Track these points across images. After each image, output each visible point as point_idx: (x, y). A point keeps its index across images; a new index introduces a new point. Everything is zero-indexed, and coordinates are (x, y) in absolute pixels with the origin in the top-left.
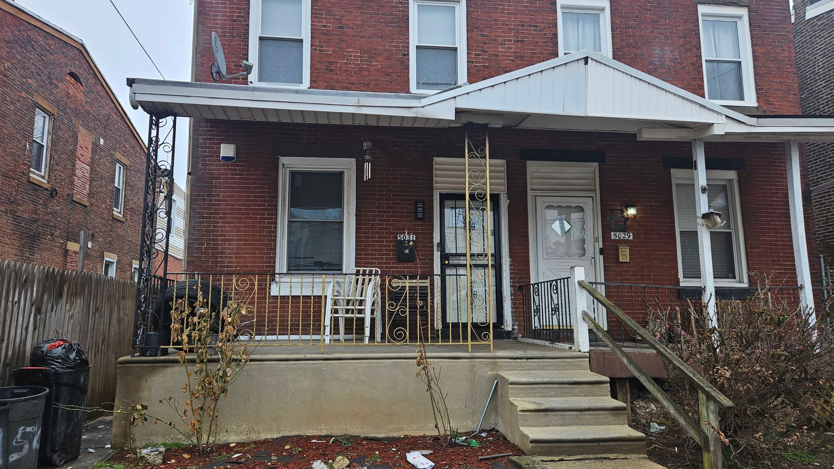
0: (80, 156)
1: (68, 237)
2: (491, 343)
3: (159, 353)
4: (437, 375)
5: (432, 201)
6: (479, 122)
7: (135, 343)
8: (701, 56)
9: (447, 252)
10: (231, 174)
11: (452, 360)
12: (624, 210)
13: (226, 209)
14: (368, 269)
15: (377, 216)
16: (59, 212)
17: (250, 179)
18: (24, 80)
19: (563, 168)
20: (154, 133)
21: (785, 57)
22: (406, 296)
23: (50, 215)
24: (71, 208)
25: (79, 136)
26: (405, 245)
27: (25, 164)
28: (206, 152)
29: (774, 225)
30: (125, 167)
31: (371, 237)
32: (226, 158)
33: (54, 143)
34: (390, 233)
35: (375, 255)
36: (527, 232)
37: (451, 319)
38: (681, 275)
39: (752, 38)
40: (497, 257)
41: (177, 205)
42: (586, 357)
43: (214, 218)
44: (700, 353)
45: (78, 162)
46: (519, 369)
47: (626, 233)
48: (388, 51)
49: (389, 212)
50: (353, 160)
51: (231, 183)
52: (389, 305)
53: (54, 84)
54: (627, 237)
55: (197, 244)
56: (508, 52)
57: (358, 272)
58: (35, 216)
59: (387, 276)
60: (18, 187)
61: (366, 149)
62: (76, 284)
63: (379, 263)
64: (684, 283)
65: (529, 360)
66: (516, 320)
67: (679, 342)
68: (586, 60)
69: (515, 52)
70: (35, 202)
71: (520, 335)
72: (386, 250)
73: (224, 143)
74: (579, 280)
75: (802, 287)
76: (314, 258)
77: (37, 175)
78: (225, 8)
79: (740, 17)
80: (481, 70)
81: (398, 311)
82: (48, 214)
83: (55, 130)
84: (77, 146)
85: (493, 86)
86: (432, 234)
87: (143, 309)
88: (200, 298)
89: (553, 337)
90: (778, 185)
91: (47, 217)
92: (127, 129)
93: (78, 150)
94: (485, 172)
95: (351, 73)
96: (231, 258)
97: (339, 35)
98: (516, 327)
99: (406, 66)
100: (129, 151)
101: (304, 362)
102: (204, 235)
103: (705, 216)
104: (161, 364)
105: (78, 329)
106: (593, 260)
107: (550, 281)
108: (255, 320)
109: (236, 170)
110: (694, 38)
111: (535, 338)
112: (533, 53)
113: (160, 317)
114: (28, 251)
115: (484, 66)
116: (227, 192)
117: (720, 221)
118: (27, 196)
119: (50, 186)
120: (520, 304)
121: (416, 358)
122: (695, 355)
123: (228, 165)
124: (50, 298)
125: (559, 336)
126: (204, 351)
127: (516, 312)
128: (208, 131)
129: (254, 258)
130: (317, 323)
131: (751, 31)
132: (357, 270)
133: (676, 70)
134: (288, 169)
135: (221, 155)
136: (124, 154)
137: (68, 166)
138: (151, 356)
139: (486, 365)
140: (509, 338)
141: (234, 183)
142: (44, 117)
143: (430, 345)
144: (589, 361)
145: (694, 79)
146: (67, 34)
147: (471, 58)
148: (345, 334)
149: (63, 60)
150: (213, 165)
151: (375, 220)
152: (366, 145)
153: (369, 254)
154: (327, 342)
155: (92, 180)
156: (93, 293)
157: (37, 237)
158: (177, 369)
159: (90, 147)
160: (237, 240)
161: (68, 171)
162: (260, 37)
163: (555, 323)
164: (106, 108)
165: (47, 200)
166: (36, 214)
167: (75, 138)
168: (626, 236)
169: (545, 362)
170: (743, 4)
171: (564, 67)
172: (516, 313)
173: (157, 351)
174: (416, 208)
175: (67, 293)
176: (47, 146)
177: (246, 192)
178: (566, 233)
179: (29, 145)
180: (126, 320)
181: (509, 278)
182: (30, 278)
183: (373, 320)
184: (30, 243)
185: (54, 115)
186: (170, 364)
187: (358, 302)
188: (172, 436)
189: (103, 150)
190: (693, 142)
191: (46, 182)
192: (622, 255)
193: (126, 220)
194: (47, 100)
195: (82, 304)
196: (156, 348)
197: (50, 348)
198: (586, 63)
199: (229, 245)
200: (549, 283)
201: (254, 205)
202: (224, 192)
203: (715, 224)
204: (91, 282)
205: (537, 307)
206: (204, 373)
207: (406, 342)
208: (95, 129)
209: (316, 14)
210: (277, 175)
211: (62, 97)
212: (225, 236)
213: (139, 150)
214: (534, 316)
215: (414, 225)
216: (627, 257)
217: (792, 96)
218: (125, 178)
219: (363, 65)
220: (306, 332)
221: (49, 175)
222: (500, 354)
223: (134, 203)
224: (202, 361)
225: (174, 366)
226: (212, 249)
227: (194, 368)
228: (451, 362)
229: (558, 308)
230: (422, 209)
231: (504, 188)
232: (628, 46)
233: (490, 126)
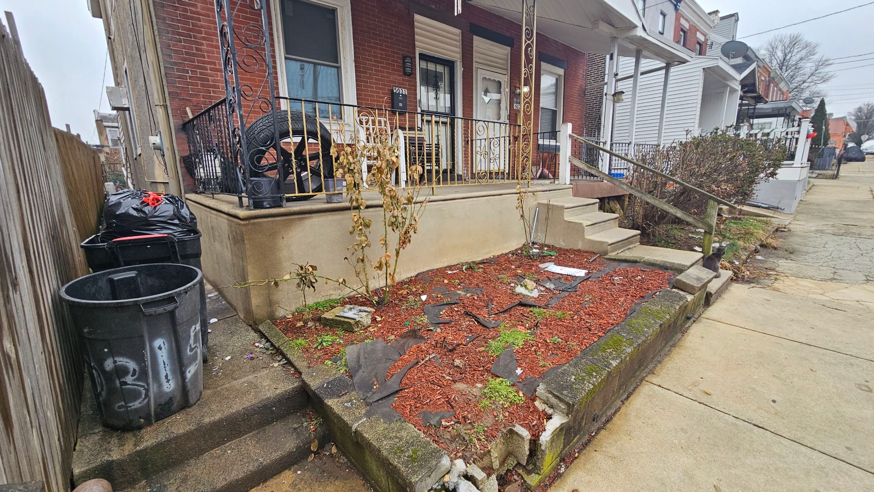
5: (415, 58)
15: (373, 65)
19: (492, 47)
26: (400, 98)
34: (385, 85)
35: (374, 105)
36: (472, 97)
42: (571, 188)
43: (195, 37)
46: (546, 198)
49: (383, 63)
55: (178, 70)
66: (465, 165)
71: (467, 178)
72: (382, 102)
74: (570, 133)
86: (416, 90)
98: (465, 170)
102: (185, 59)
103: (615, 94)
104: (297, 217)
127: (466, 160)
138: (273, 207)
151: (372, 70)
169: (556, 192)
174: (404, 63)
188: (322, 293)
212: (214, 64)
215: (405, 80)
222: (537, 188)
226: (200, 79)
230: (410, 64)
231: (460, 56)
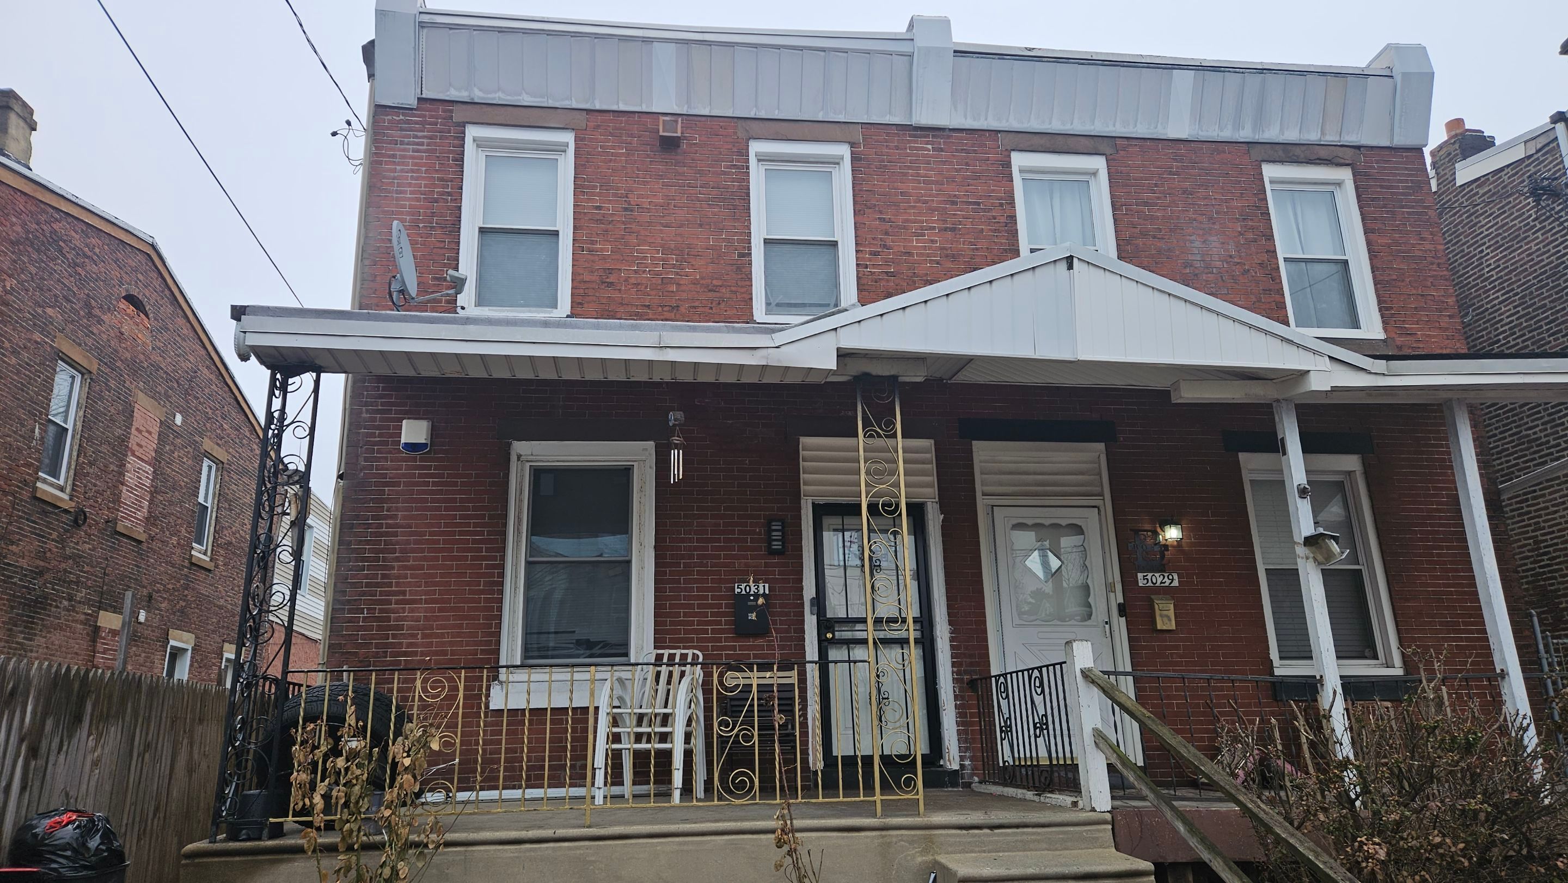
0: (135, 448)
1: (100, 602)
2: (921, 796)
3: (265, 832)
4: (816, 866)
5: (799, 518)
6: (880, 373)
7: (218, 813)
8: (1275, 251)
9: (829, 615)
10: (420, 476)
11: (845, 834)
12: (1159, 530)
13: (408, 542)
14: (678, 652)
15: (696, 548)
16: (88, 554)
17: (455, 484)
18: (40, 311)
19: (1040, 454)
20: (277, 404)
21: (1426, 251)
22: (752, 705)
23: (71, 561)
24: (111, 547)
25: (136, 410)
26: (750, 603)
27: (29, 465)
28: (373, 435)
29: (1439, 555)
30: (220, 465)
31: (685, 590)
32: (411, 447)
33: (87, 424)
34: (720, 581)
35: (692, 623)
36: (979, 574)
37: (841, 748)
38: (1274, 654)
39: (1363, 219)
40: (926, 624)
41: (315, 535)
42: (1105, 822)
43: (384, 559)
44: (1325, 810)
45: (131, 458)
46: (977, 849)
47: (1166, 575)
48: (712, 248)
49: (719, 540)
50: (651, 444)
51: (419, 492)
52: (720, 724)
53: (96, 316)
54: (1168, 582)
55: (350, 611)
56: (930, 248)
57: (659, 657)
58: (42, 563)
59: (715, 667)
60: (14, 508)
61: (674, 425)
62: (110, 697)
63: (699, 640)
64: (1284, 669)
65: (996, 831)
66: (967, 749)
67: (1282, 787)
68: (1069, 261)
69: (941, 249)
70: (43, 537)
71: (976, 779)
72: (713, 614)
73: (409, 418)
74: (1082, 667)
75: (1504, 674)
76: (574, 632)
77: (52, 485)
78: (417, 178)
79: (1339, 184)
80: (882, 279)
81: (737, 735)
82: (66, 558)
83: (90, 403)
84: (130, 429)
85: (904, 308)
86: (801, 580)
87: (237, 744)
88: (351, 720)
89: (1040, 782)
90: (1439, 481)
91: (63, 565)
92: (227, 395)
93: (132, 437)
94: (895, 462)
95: (646, 287)
96: (415, 636)
97: (623, 223)
98: (967, 763)
99: (746, 275)
100: (228, 435)
101: (552, 845)
102: (364, 594)
103: (1309, 541)
104: (268, 857)
105: (108, 788)
106: (1107, 626)
107: (1028, 670)
108: (457, 760)
109: (429, 468)
110: (1259, 221)
111: (1005, 785)
112: (973, 249)
113: (270, 761)
114: (21, 632)
115: (886, 272)
116: (411, 509)
117: (1338, 550)
118: (28, 526)
119: (73, 504)
120: (972, 715)
121: (773, 831)
122: (1315, 815)
123: (415, 460)
124: (58, 726)
125: (1051, 780)
126: (355, 827)
127: (966, 732)
128: (381, 397)
129: (459, 635)
130: (579, 763)
131: (1360, 208)
132: (657, 655)
133: (1233, 276)
134: (528, 465)
135: (403, 441)
136: (219, 442)
137: (112, 467)
138: (249, 839)
139: (911, 842)
140: (954, 784)
141: (425, 492)
142: (73, 377)
143: (800, 803)
144: (1113, 829)
145: (1267, 291)
146: (126, 227)
147: (864, 259)
148: (634, 783)
149: (116, 273)
150: (386, 459)
151: (691, 557)
152: (674, 417)
153: (680, 623)
154: (599, 800)
155: (154, 492)
156: (142, 713)
157: (41, 603)
158: (300, 867)
159: (155, 430)
160: (426, 602)
161: (111, 476)
162: (480, 228)
163: (1043, 753)
164: (191, 358)
165: (66, 531)
166: (44, 559)
167: (129, 414)
168: (1166, 579)
169: (1028, 834)
170: (1342, 161)
171: (1030, 273)
172: (967, 734)
173: (261, 830)
174: (769, 531)
175: (92, 715)
176: (74, 430)
177: (446, 509)
178: (1052, 576)
179: (40, 428)
180: (204, 765)
181: (950, 664)
182: (21, 686)
183: (688, 754)
184: (27, 616)
185: (90, 372)
186: (285, 856)
187: (658, 719)
189: (178, 435)
190: (1274, 405)
191: (66, 497)
192: (1161, 616)
193: (217, 566)
194: (80, 345)
195: (119, 737)
196: (261, 823)
197: (51, 827)
198: (1070, 267)
199: (412, 611)
200: (1026, 673)
201: (461, 533)
202: (406, 509)
203: (1329, 555)
204: (141, 692)
205: (1005, 722)
206: (353, 873)
207: (754, 798)
208: (168, 397)
209: (583, 187)
210: (507, 475)
211: (108, 340)
212: (404, 593)
213: (248, 434)
214: (1002, 740)
215: (766, 565)
216: (1170, 620)
217: (1447, 319)
218: (218, 486)
219: (667, 273)
220: (557, 782)
221: (74, 485)
222: (939, 818)
223: (234, 534)
224: (350, 848)
225: (294, 860)
226: (378, 619)
227: (334, 862)
228: (843, 838)
229: (1047, 724)
230: (780, 533)
231: (933, 491)
232: (1144, 234)
233: (901, 379)
